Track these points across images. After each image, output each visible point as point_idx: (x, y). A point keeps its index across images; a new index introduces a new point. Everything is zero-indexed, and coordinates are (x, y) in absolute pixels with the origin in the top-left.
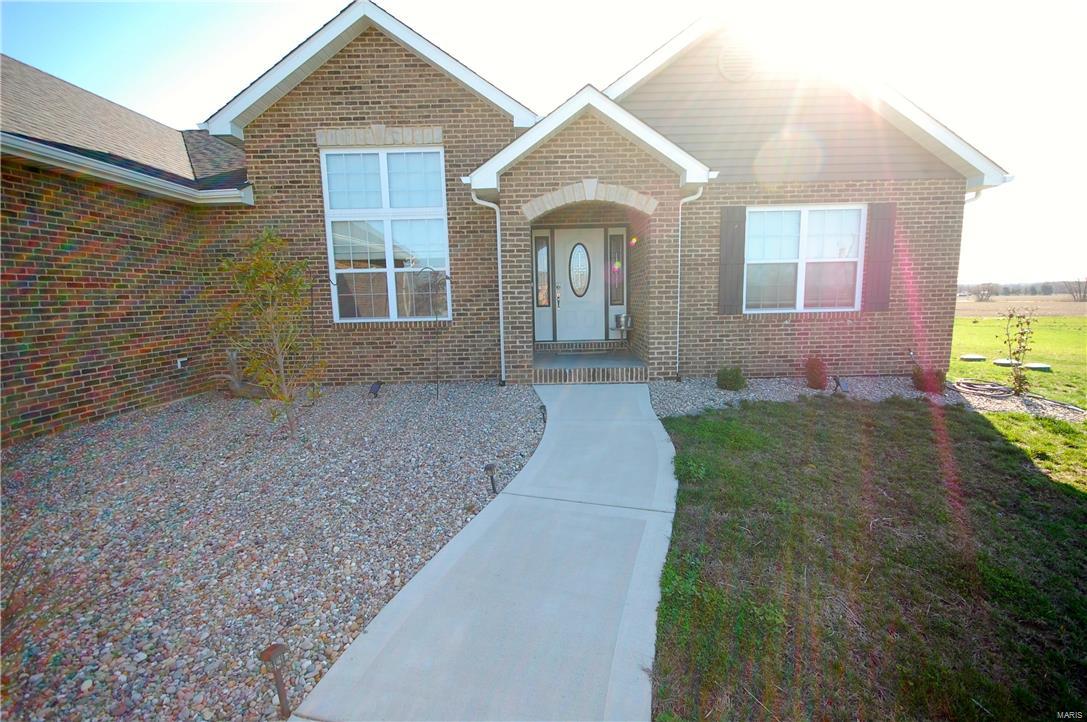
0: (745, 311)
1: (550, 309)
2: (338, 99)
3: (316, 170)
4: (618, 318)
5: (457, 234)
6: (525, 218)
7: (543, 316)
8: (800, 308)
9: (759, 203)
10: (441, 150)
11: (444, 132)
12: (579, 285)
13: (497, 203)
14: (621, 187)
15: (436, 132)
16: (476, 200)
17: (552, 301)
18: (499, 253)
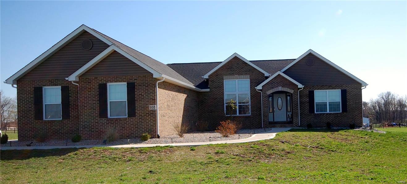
0: (315, 112)
1: (272, 113)
2: (228, 70)
3: (223, 84)
4: (289, 115)
5: (252, 97)
6: (267, 94)
7: (271, 115)
8: (328, 112)
9: (317, 89)
10: (249, 80)
11: (250, 76)
12: (280, 108)
13: (262, 91)
14: (286, 88)
15: (249, 76)
16: (257, 91)
17: (273, 112)
18: (262, 101)
